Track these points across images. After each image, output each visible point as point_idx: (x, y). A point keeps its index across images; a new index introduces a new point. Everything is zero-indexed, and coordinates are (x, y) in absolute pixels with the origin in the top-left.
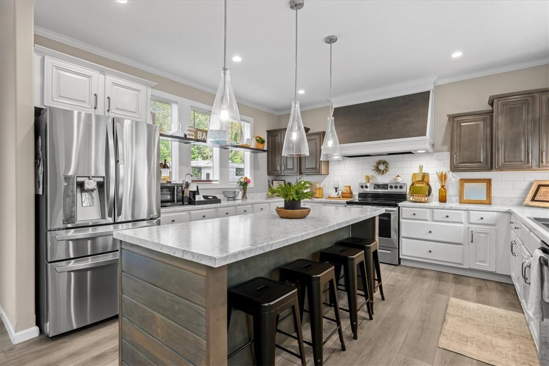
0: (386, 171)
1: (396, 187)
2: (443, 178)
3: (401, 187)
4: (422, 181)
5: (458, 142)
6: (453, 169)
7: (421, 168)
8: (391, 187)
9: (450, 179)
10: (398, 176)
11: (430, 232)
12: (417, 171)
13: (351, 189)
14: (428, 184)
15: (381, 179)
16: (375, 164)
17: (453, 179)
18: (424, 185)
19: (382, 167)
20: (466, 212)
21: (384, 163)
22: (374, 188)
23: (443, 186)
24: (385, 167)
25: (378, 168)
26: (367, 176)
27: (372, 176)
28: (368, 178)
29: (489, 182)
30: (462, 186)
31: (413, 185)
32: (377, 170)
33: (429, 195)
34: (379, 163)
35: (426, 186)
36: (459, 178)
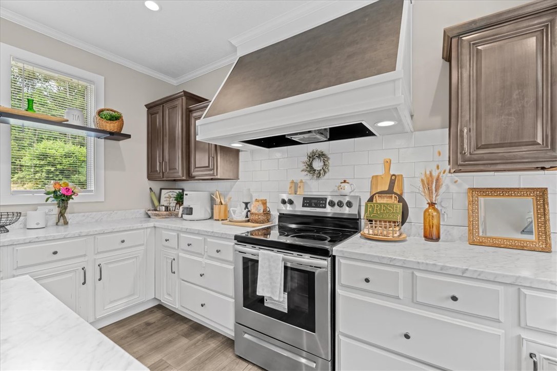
0: (325, 172)
1: (340, 204)
2: (431, 184)
3: (349, 204)
4: (390, 191)
5: (474, 95)
6: (460, 162)
7: (388, 163)
8: (332, 204)
9: (448, 187)
10: (345, 182)
11: (407, 336)
12: (380, 171)
13: (268, 205)
14: (401, 199)
15: (316, 188)
16: (306, 159)
17: (453, 188)
18: (393, 200)
19: (317, 165)
20: (512, 290)
21: (321, 155)
22: (303, 206)
23: (432, 204)
24: (322, 164)
25: (310, 166)
26: (293, 182)
27: (301, 181)
28: (295, 186)
29: (541, 194)
30: (473, 203)
31: (371, 200)
32: (310, 169)
33: (403, 222)
34: (313, 156)
35: (396, 202)
36: (468, 187)
